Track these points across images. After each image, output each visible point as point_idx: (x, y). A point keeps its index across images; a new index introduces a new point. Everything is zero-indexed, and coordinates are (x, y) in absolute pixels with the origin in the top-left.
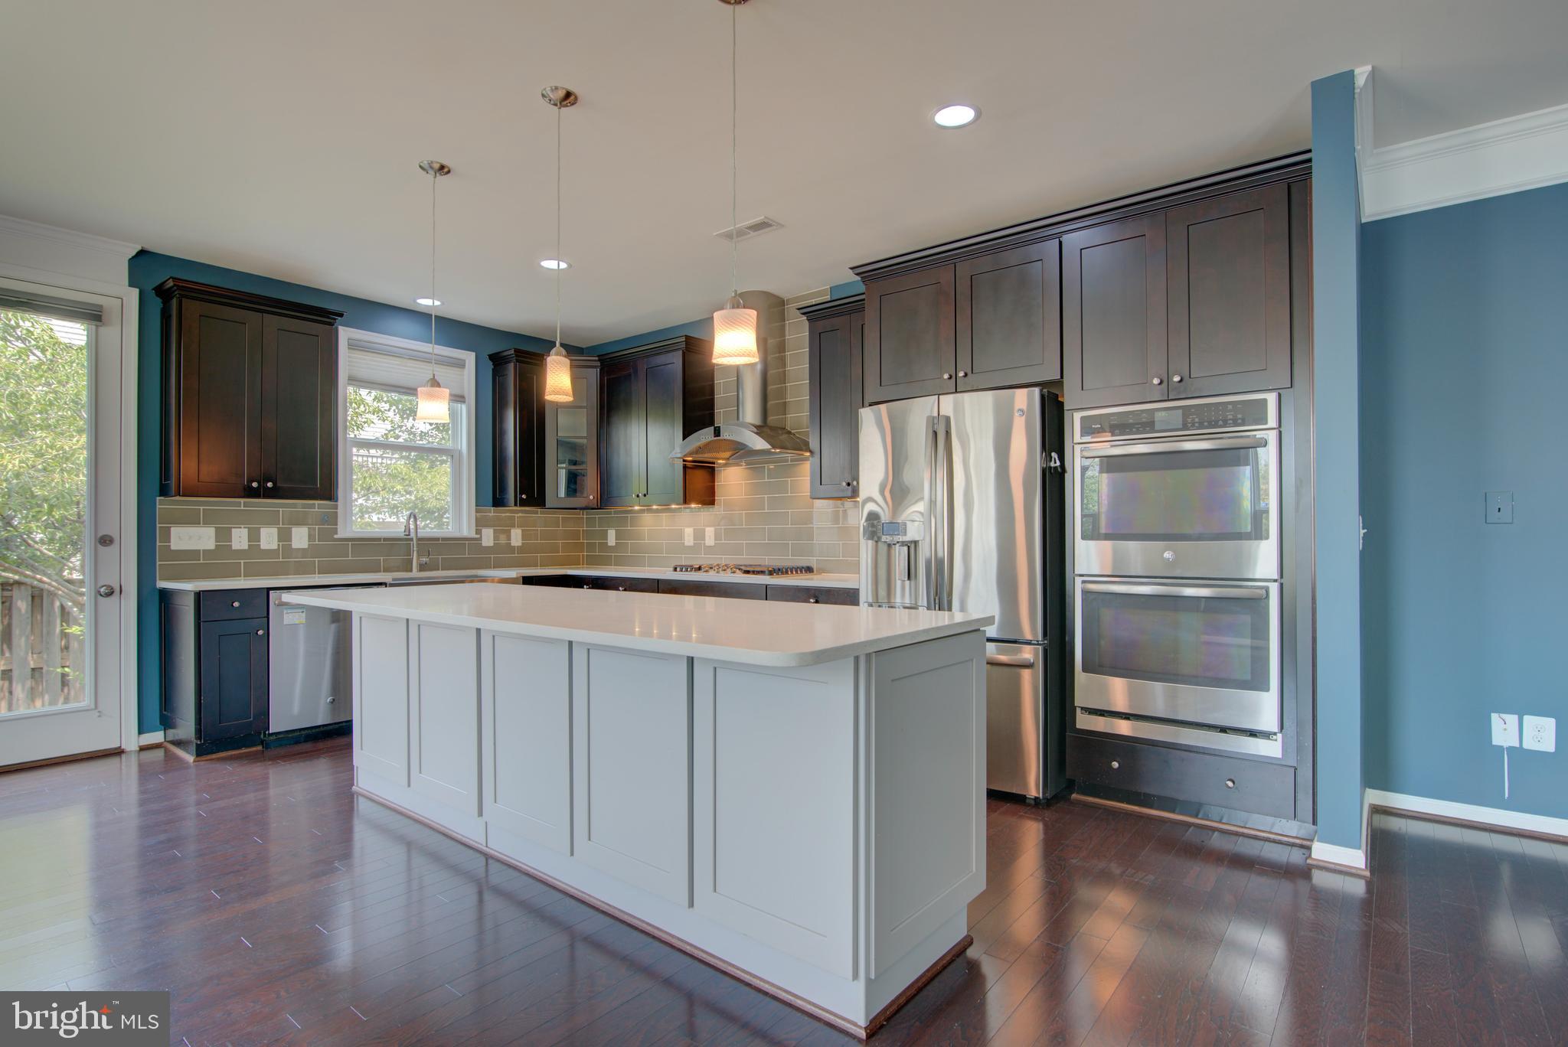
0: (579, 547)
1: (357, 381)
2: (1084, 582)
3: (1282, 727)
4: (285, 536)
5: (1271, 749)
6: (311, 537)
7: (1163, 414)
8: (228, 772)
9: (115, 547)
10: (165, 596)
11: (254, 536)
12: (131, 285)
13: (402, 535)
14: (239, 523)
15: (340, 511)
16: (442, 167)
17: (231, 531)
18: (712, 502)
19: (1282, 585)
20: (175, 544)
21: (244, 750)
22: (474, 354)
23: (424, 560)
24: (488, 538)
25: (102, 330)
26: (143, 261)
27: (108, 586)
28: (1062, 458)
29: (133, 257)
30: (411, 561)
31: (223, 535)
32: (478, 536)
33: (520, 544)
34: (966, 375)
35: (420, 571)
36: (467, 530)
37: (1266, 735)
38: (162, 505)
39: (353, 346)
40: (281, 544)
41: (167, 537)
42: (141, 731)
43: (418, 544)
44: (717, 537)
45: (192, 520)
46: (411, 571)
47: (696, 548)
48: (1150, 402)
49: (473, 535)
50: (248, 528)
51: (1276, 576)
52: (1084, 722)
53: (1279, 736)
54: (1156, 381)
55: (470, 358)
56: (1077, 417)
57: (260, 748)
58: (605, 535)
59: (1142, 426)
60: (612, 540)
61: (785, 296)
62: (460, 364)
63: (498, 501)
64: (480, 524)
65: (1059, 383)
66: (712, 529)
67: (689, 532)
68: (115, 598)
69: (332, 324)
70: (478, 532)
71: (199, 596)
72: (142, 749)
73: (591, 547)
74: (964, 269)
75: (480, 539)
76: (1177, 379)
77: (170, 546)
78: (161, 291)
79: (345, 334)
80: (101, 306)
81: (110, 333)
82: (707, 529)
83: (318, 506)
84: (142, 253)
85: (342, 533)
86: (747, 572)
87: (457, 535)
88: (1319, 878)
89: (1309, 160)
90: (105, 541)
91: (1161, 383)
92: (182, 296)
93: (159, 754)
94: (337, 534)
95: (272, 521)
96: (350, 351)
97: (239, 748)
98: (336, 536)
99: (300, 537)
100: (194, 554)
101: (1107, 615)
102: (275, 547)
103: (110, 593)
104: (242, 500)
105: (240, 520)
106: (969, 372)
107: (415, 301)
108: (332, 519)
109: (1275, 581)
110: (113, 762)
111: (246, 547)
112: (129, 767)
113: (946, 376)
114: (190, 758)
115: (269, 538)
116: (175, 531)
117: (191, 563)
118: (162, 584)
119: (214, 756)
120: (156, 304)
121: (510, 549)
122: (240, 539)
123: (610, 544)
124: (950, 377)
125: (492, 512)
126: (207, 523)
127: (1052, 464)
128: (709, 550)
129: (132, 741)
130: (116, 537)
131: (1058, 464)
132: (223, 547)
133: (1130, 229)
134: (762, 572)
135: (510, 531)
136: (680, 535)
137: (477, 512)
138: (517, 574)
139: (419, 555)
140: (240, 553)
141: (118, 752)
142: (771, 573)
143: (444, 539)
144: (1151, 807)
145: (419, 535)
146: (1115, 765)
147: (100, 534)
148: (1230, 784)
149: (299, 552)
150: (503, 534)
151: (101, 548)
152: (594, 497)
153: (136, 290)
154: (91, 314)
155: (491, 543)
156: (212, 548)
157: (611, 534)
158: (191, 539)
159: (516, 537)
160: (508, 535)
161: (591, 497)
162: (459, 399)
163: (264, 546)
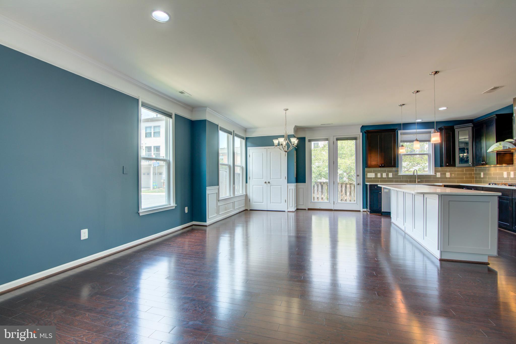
0: (473, 178)
1: (403, 141)
4: (387, 175)
6: (393, 175)
8: (375, 217)
9: (359, 176)
10: (366, 185)
11: (382, 175)
12: (361, 132)
13: (412, 174)
15: (399, 169)
16: (403, 105)
18: (513, 164)
20: (368, 176)
21: (378, 214)
23: (419, 180)
24: (438, 175)
25: (357, 141)
27: (358, 183)
29: (361, 127)
30: (416, 180)
31: (376, 175)
32: (435, 175)
33: (449, 177)
35: (418, 183)
36: (432, 173)
38: (366, 169)
42: (363, 208)
43: (417, 177)
44: (514, 175)
45: (371, 172)
46: (416, 182)
47: (508, 178)
50: (381, 173)
57: (380, 214)
58: (480, 174)
62: (430, 132)
63: (441, 166)
64: (436, 172)
66: (513, 172)
67: (505, 173)
69: (395, 131)
70: (435, 173)
71: (370, 185)
72: (363, 211)
73: (476, 178)
75: (436, 175)
78: (365, 132)
79: (399, 132)
80: (357, 137)
81: (358, 141)
82: (511, 172)
83: (394, 169)
84: (363, 126)
85: (400, 174)
87: (430, 174)
92: (368, 133)
93: (365, 212)
94: (398, 174)
95: (385, 172)
96: (402, 135)
97: (376, 213)
99: (391, 175)
100: (371, 178)
102: (385, 177)
103: (358, 185)
104: (379, 168)
105: (379, 172)
107: (415, 121)
108: (397, 171)
110: (359, 212)
111: (380, 177)
112: (361, 213)
114: (369, 214)
115: (384, 175)
116: (368, 174)
117: (370, 180)
118: (366, 183)
119: (372, 214)
120: (365, 135)
121: (447, 178)
122: (379, 175)
123: (481, 177)
125: (440, 168)
126: (373, 172)
128: (512, 179)
129: (362, 210)
130: (359, 175)
132: (376, 177)
136: (503, 174)
137: (435, 168)
138: (442, 184)
139: (418, 179)
141: (360, 211)
143: (425, 175)
145: (418, 174)
147: (357, 174)
149: (390, 178)
150: (443, 174)
151: (357, 177)
152: (471, 163)
153: (362, 133)
154: (355, 139)
155: (439, 176)
156: (374, 177)
157: (482, 174)
158: (371, 175)
159: (448, 175)
160: (445, 174)
161: (470, 164)
162: (429, 141)
163: (383, 177)
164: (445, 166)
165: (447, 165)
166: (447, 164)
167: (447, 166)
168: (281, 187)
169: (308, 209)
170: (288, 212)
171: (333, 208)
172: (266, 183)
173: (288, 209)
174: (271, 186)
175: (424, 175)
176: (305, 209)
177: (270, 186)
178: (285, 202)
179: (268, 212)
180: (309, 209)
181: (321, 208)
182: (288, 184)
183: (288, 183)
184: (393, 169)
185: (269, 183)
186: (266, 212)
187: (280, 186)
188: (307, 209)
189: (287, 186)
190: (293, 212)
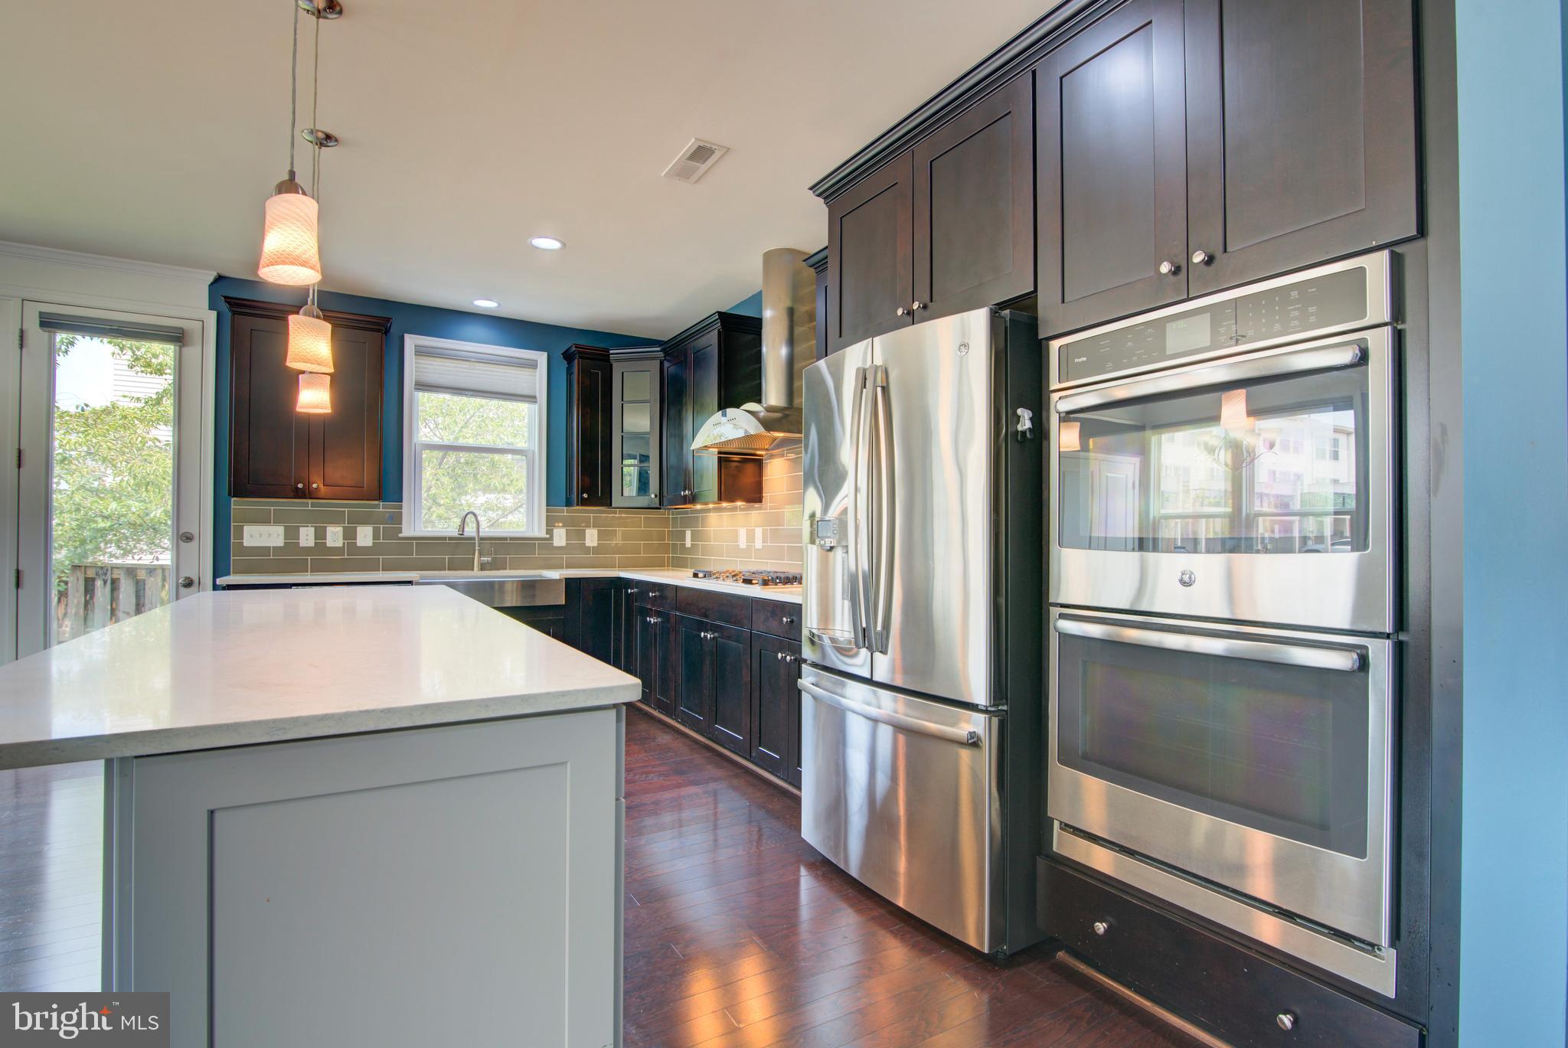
0: (665, 548)
1: (423, 386)
4: (350, 535)
6: (376, 536)
7: (1178, 324)
9: (195, 543)
11: (320, 534)
12: (210, 309)
14: (306, 522)
15: (405, 510)
17: (299, 531)
18: (759, 500)
20: (247, 542)
22: (546, 353)
23: (485, 559)
24: (560, 537)
25: (185, 350)
27: (187, 578)
28: (1039, 415)
29: (212, 284)
30: (471, 560)
31: (292, 534)
32: (548, 536)
33: (596, 545)
35: (482, 570)
36: (539, 531)
37: (1363, 944)
38: (236, 504)
39: (420, 352)
40: (346, 541)
41: (240, 534)
43: (480, 544)
44: (764, 538)
45: (265, 520)
46: (473, 570)
47: (748, 551)
48: (1159, 307)
49: (543, 534)
50: (315, 527)
51: (1388, 628)
52: (1066, 845)
53: (1391, 954)
54: (1167, 268)
55: (542, 358)
56: (1054, 348)
58: (682, 536)
60: (688, 543)
62: (533, 365)
63: (568, 501)
64: (551, 524)
65: (1031, 298)
66: (761, 529)
67: (742, 533)
68: (194, 588)
69: (382, 331)
70: (549, 532)
73: (675, 547)
75: (551, 538)
77: (243, 543)
79: (411, 341)
80: (185, 329)
81: (192, 352)
82: (757, 530)
83: (381, 508)
84: (220, 279)
85: (407, 531)
87: (528, 534)
90: (188, 538)
91: (1175, 269)
94: (401, 532)
95: (336, 519)
96: (418, 357)
98: (400, 535)
99: (365, 536)
100: (265, 550)
102: (341, 545)
103: (188, 585)
105: (307, 519)
107: (473, 304)
108: (397, 519)
111: (313, 544)
115: (335, 536)
116: (248, 530)
117: (260, 558)
121: (587, 550)
122: (307, 536)
123: (686, 545)
125: (565, 512)
126: (277, 522)
128: (756, 553)
130: (195, 533)
132: (292, 543)
135: (584, 532)
136: (737, 537)
137: (548, 511)
138: (560, 575)
139: (481, 554)
140: (307, 550)
143: (511, 539)
145: (481, 534)
146: (1101, 927)
147: (180, 533)
149: (365, 550)
150: (576, 534)
151: (182, 544)
152: (656, 496)
153: (214, 313)
154: (177, 337)
155: (563, 543)
156: (282, 545)
157: (688, 534)
158: (262, 536)
159: (591, 537)
160: (582, 535)
161: (653, 496)
162: (531, 398)
163: (330, 543)
164: (578, 505)
165: (582, 498)
166: (585, 496)
167: (584, 502)
175: (506, 539)
184: (378, 506)
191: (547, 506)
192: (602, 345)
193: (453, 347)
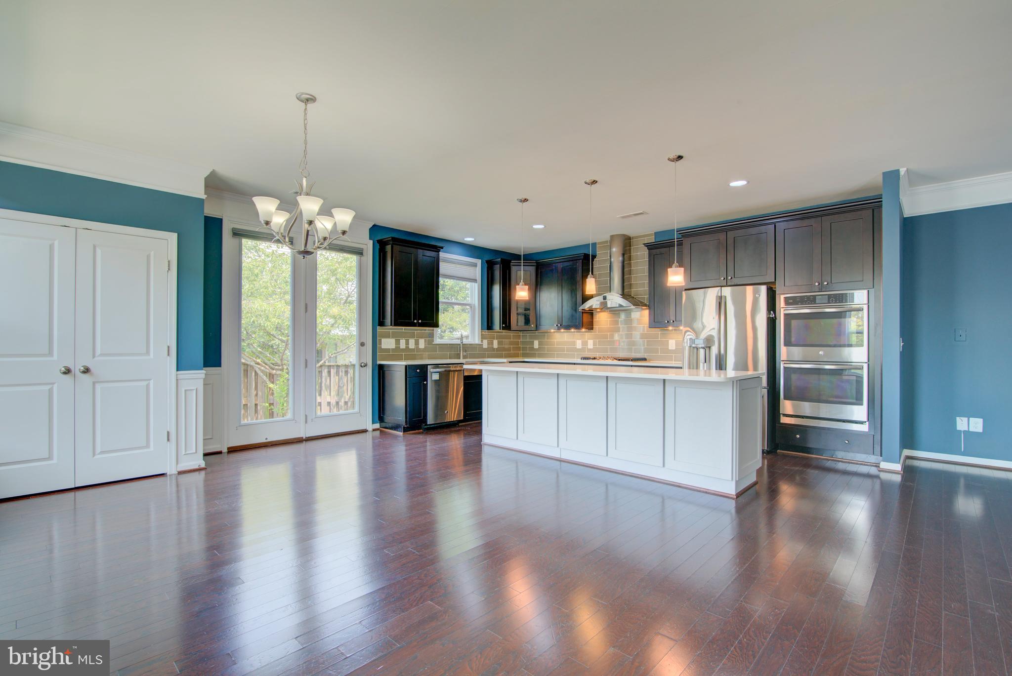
1: (445, 276)
2: (784, 363)
3: (868, 420)
4: (417, 343)
5: (865, 428)
6: (425, 343)
7: (820, 297)
9: (365, 346)
10: (381, 367)
11: (407, 343)
12: (370, 239)
14: (403, 337)
15: (434, 332)
16: (525, 199)
17: (400, 341)
18: (592, 329)
19: (868, 365)
20: (384, 346)
21: (417, 431)
22: (481, 260)
23: (465, 353)
24: (485, 344)
25: (361, 258)
26: (375, 229)
27: (363, 363)
28: (775, 313)
29: (371, 228)
31: (398, 342)
33: (497, 347)
34: (731, 278)
35: (463, 359)
36: (476, 340)
37: (862, 423)
38: (379, 329)
40: (417, 346)
41: (380, 344)
42: (373, 423)
43: (463, 347)
44: (594, 344)
45: (387, 336)
46: (460, 359)
47: (583, 350)
48: (814, 292)
49: (480, 343)
50: (405, 339)
51: (866, 361)
52: (784, 420)
53: (867, 423)
54: (817, 284)
55: (479, 262)
56: (782, 297)
57: (425, 430)
58: (532, 343)
59: (811, 300)
60: (536, 344)
61: (631, 236)
62: (475, 265)
63: (491, 328)
64: (483, 337)
65: (774, 283)
66: (592, 341)
67: (579, 342)
68: (365, 367)
69: (439, 252)
70: (482, 341)
71: (406, 366)
72: (374, 430)
73: (524, 349)
74: (731, 234)
75: (482, 345)
76: (825, 283)
77: (381, 346)
78: (380, 242)
80: (363, 249)
81: (363, 258)
82: (589, 341)
84: (374, 226)
85: (435, 341)
86: (619, 360)
87: (475, 343)
88: (884, 476)
89: (881, 201)
90: (363, 344)
91: (819, 284)
92: (393, 244)
93: (378, 432)
94: (433, 341)
95: (413, 336)
96: (444, 262)
97: (415, 430)
98: (433, 343)
99: (422, 344)
100: (387, 350)
101: (794, 377)
102: (414, 348)
105: (403, 335)
106: (733, 277)
107: (463, 239)
108: (432, 336)
109: (866, 363)
110: (364, 434)
111: (405, 348)
112: (369, 437)
113: (722, 279)
114: (402, 433)
115: (412, 343)
116: (384, 341)
117: (396, 354)
118: (379, 362)
119: (408, 432)
120: (378, 246)
121: (493, 349)
122: (403, 344)
123: (535, 347)
124: (724, 279)
125: (486, 332)
126: (392, 337)
127: (771, 316)
128: (590, 350)
129: (370, 426)
130: (365, 342)
131: (774, 316)
132: (397, 348)
133: (806, 222)
134: (629, 360)
135: (494, 341)
136: (574, 343)
137: (481, 332)
139: (463, 351)
140: (403, 350)
141: (365, 431)
142: (632, 360)
143: (471, 345)
144: (812, 454)
145: (463, 343)
146: (798, 436)
147: (361, 341)
148: (847, 442)
149: (421, 350)
150: (491, 342)
151: (362, 347)
152: (534, 326)
153: (372, 241)
154: (359, 252)
155: (486, 346)
156: (394, 347)
158: (388, 343)
159: (495, 344)
162: (475, 281)
163: (410, 347)
165: (503, 327)
166: (504, 325)
168: (148, 386)
169: (228, 448)
170: (180, 473)
171: (303, 435)
172: (67, 371)
173: (177, 464)
174: (98, 387)
176: (220, 453)
177: (94, 383)
178: (168, 440)
179: (79, 493)
180: (232, 450)
181: (269, 440)
182: (179, 372)
183: (177, 370)
184: (425, 330)
185: (87, 371)
186: (71, 495)
187: (145, 383)
188: (225, 450)
189: (177, 380)
190: (200, 470)
191: (482, 329)
192: (509, 258)
193: (449, 257)
